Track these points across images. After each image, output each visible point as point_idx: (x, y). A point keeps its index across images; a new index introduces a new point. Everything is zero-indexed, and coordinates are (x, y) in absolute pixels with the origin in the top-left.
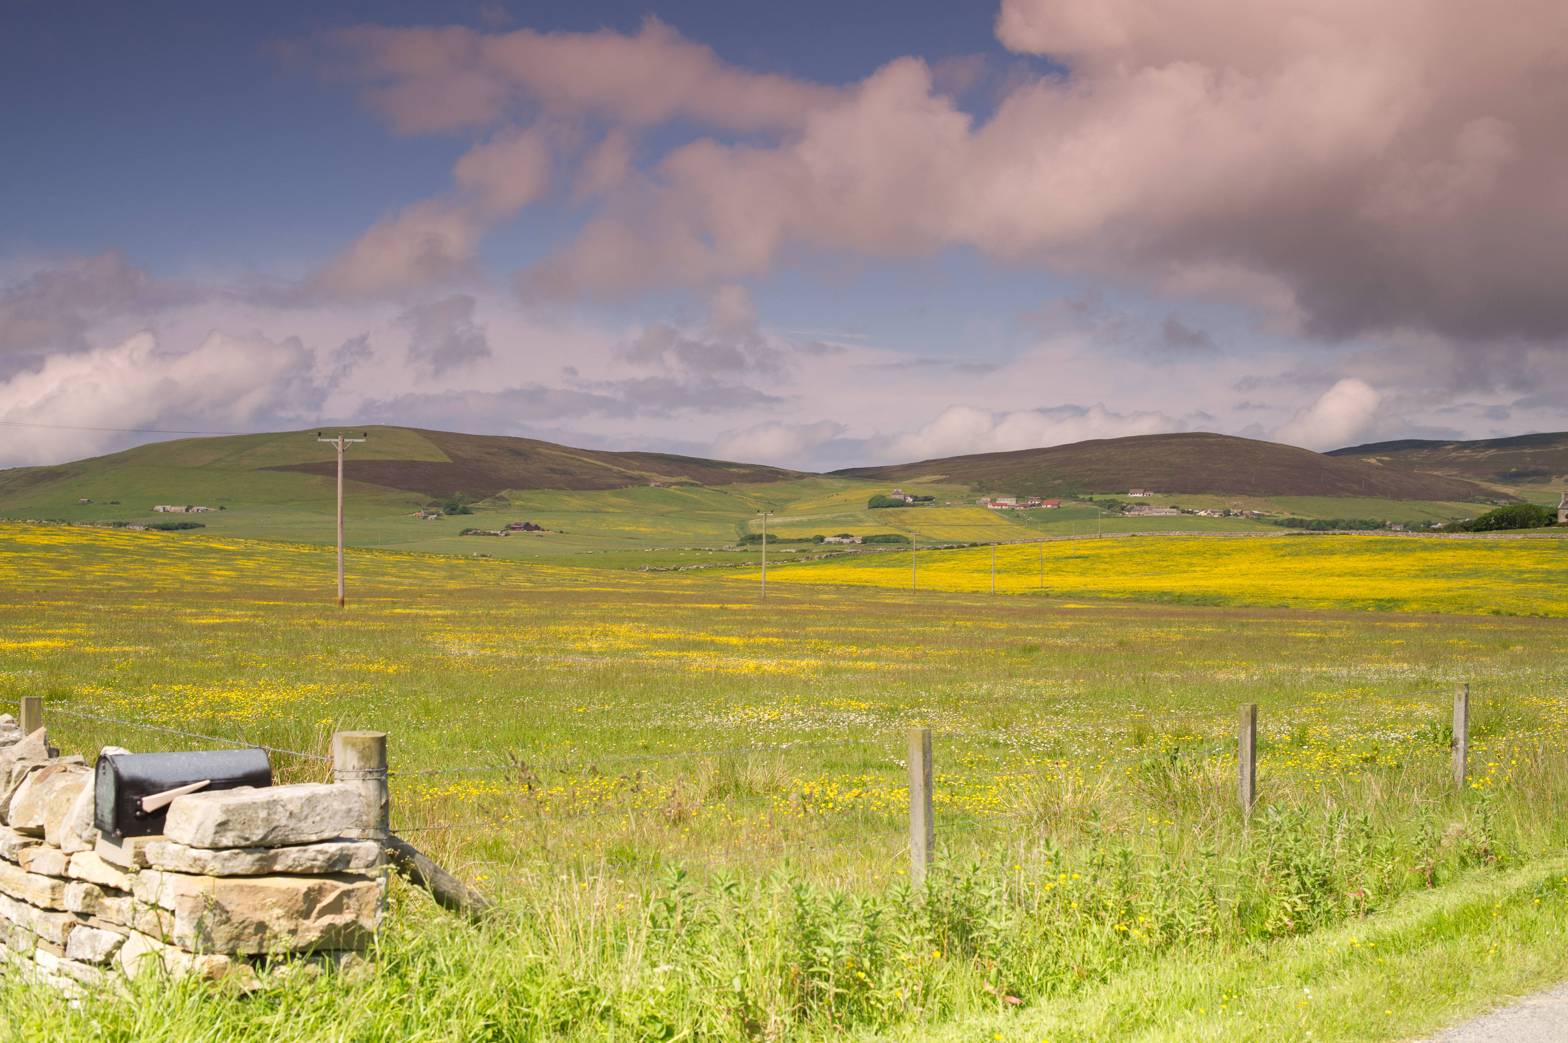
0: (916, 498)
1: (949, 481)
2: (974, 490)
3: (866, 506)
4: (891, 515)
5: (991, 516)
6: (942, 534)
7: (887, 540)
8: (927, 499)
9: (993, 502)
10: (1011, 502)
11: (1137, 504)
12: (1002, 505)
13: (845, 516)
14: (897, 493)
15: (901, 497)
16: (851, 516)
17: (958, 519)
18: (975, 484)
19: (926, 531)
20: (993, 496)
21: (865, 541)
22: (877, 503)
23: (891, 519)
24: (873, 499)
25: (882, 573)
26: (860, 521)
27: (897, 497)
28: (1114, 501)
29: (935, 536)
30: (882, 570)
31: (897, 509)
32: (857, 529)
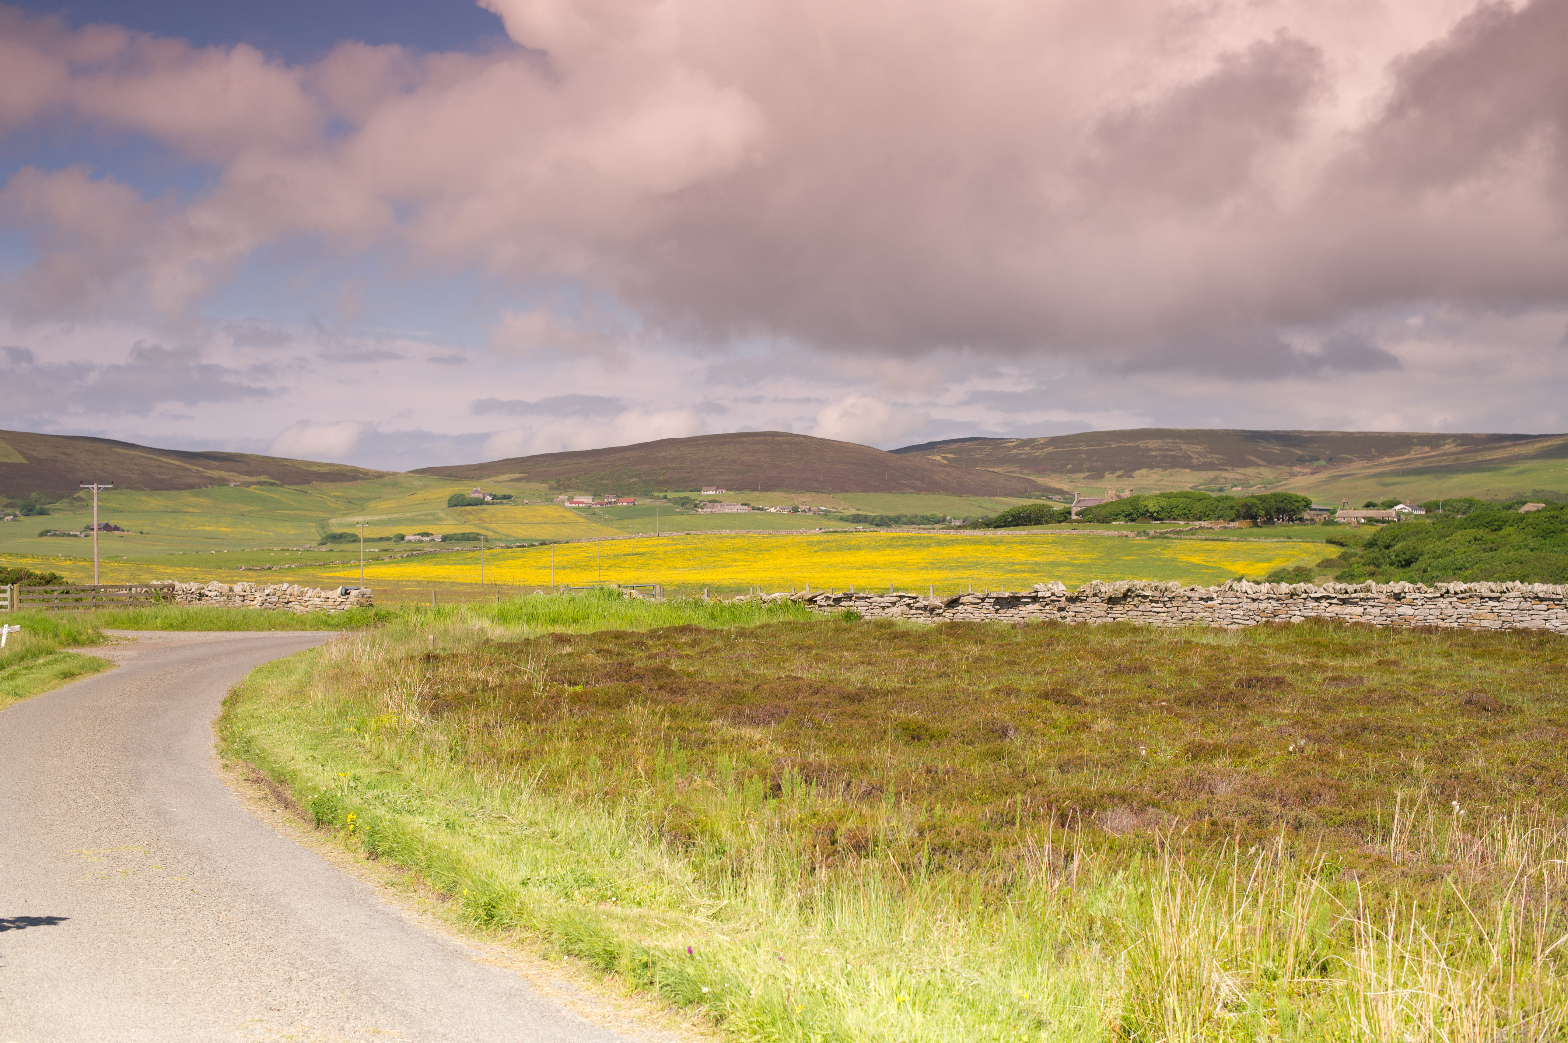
0: (494, 497)
1: (528, 479)
2: (551, 488)
3: (446, 505)
4: (470, 513)
5: (569, 514)
6: (521, 532)
7: (466, 538)
8: (506, 497)
9: (570, 499)
10: (587, 499)
11: (710, 502)
12: (579, 503)
13: (425, 515)
14: (476, 492)
15: (481, 496)
16: (431, 514)
17: (536, 516)
18: (553, 482)
19: (504, 529)
20: (570, 494)
21: (445, 539)
22: (457, 502)
23: (471, 517)
24: (452, 497)
25: (459, 570)
26: (440, 519)
27: (477, 495)
28: (688, 498)
29: (513, 534)
30: (458, 567)
31: (475, 507)
32: (437, 527)
